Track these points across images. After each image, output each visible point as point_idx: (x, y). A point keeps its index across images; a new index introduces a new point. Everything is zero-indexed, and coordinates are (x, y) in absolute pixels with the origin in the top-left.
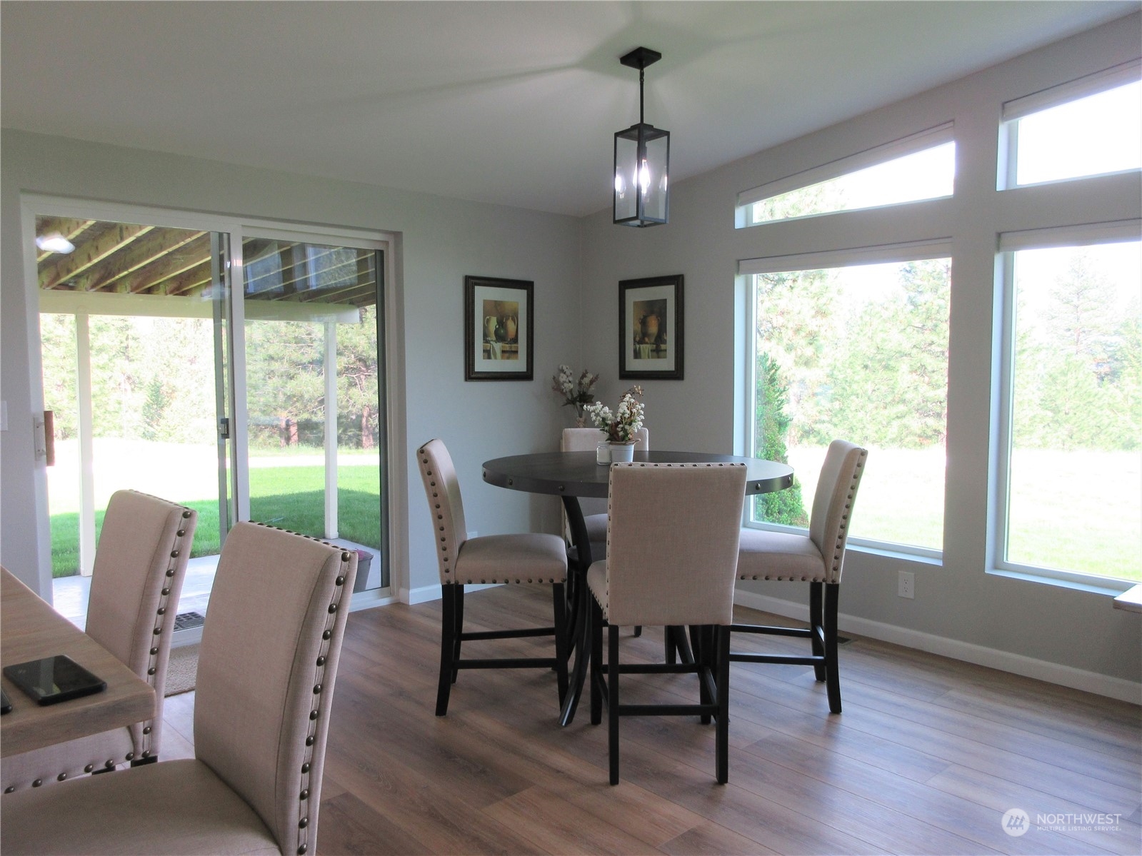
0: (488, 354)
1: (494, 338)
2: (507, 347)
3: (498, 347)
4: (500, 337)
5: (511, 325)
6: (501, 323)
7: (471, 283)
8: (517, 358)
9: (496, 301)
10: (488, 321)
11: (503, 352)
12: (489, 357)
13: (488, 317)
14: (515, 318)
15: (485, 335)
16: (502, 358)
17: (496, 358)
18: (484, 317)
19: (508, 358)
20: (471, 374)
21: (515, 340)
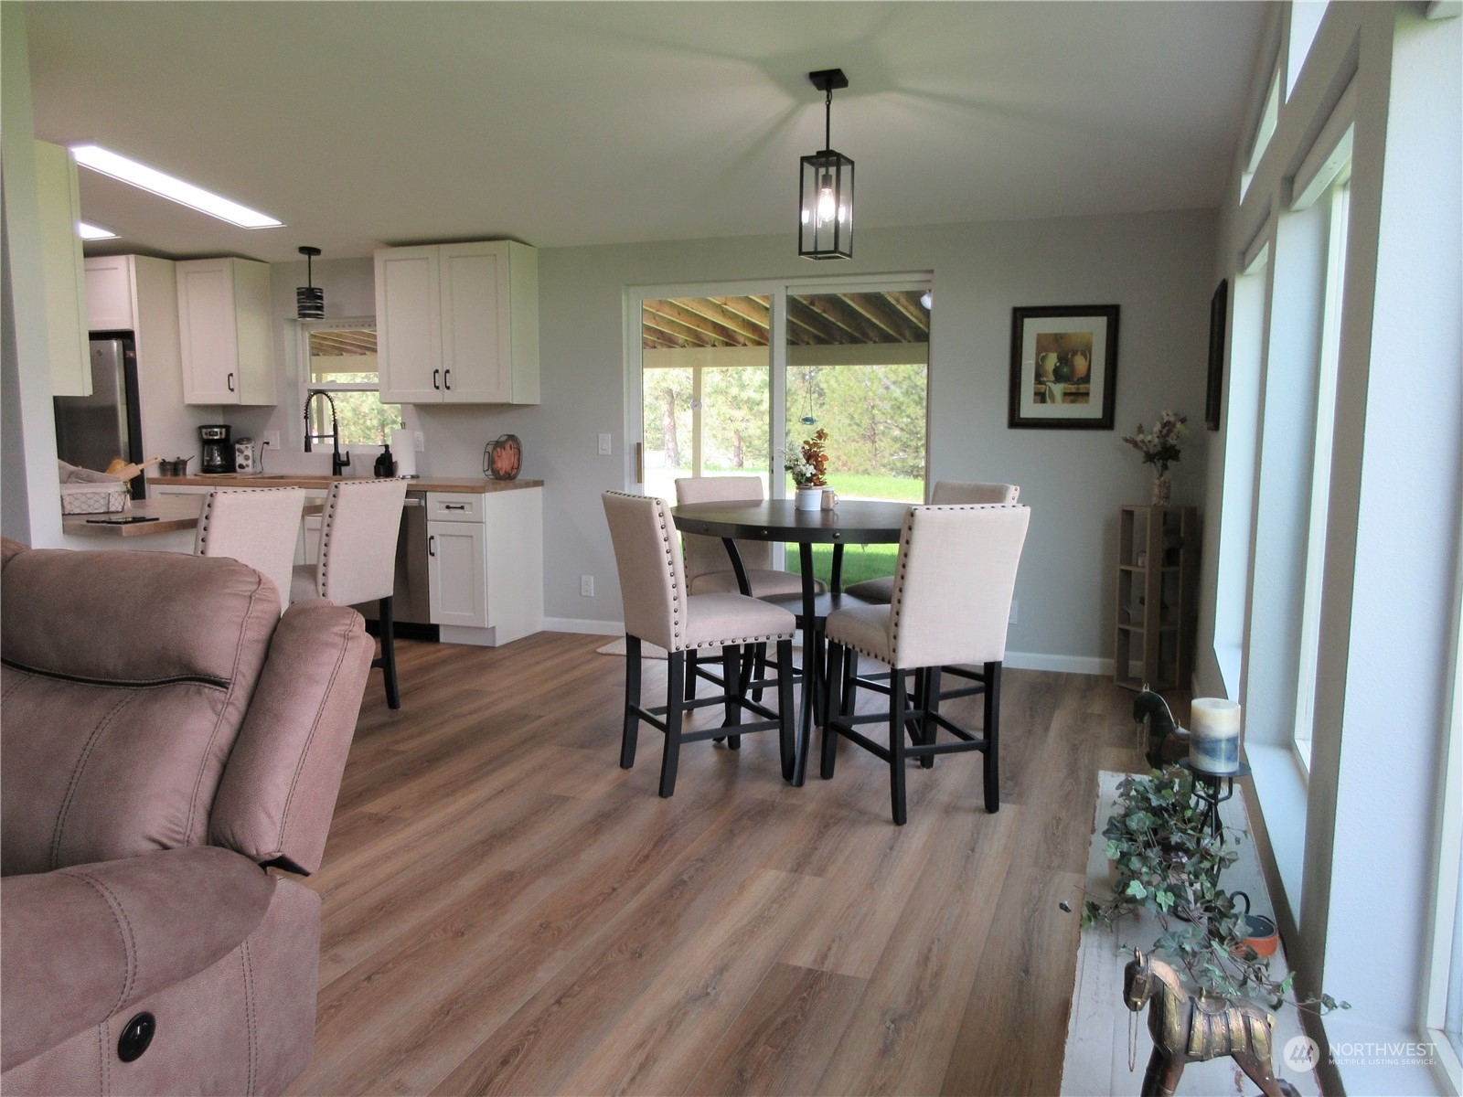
0: (1041, 397)
1: (1052, 378)
2: (1072, 388)
3: (1058, 389)
4: (1059, 377)
5: (1080, 363)
6: (1064, 359)
7: (1020, 314)
8: (1087, 402)
9: (1056, 335)
10: (1044, 359)
11: (1066, 394)
12: (1043, 401)
13: (1044, 354)
14: (1087, 352)
15: (1039, 376)
16: (1064, 401)
17: (1053, 401)
18: (1038, 354)
19: (1073, 402)
20: (1016, 422)
21: (1086, 379)
